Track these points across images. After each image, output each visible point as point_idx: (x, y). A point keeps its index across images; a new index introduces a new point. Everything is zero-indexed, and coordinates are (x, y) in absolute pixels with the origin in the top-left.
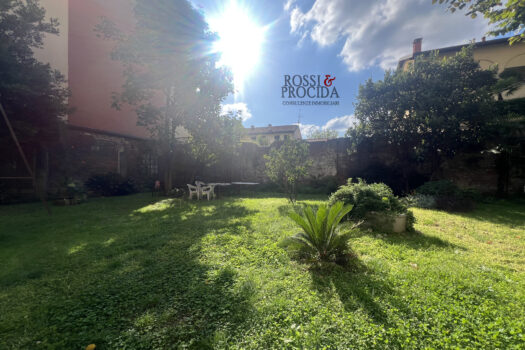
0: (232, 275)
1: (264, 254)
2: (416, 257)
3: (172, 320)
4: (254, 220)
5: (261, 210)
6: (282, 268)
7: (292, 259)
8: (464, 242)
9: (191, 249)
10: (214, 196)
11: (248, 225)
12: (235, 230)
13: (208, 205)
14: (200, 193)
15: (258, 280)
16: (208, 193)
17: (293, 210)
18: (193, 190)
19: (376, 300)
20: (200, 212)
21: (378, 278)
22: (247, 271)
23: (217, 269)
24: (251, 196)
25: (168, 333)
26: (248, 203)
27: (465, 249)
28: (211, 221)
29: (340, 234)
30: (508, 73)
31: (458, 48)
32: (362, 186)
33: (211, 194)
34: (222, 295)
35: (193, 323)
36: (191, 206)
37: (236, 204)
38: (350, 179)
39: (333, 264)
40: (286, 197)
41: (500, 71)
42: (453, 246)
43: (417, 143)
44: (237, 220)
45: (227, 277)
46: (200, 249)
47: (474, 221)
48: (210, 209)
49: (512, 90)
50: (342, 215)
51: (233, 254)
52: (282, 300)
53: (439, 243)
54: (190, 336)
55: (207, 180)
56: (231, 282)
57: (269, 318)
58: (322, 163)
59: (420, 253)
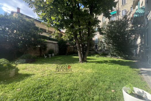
8: (34, 72)
27: (34, 75)
30: (41, 29)
31: (31, 18)
41: (40, 28)
42: (31, 75)
43: (19, 42)
49: (42, 33)
53: (27, 75)
59: (21, 82)
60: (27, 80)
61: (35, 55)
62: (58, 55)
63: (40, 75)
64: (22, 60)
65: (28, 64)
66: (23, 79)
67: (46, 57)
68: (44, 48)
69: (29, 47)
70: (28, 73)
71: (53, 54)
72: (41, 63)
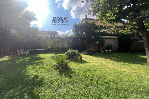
0: (38, 76)
1: (47, 69)
2: (81, 65)
3: (20, 90)
4: (44, 61)
5: (46, 57)
6: (52, 72)
7: (55, 70)
8: (90, 61)
9: (23, 72)
10: (29, 54)
11: (42, 62)
12: (38, 64)
13: (27, 57)
14: (23, 53)
15: (45, 76)
16: (26, 53)
17: (56, 57)
18: (20, 52)
19: (71, 74)
20: (24, 60)
21: (72, 70)
22: (42, 74)
23: (33, 75)
24: (43, 53)
25: (20, 92)
26: (42, 56)
27: (89, 63)
28: (29, 63)
29: (66, 62)
32: (72, 51)
33: (28, 53)
34: (35, 81)
35: (27, 89)
36: (20, 58)
37: (38, 56)
38: (70, 49)
39: (64, 69)
40: (54, 53)
41: (100, 26)
42: (88, 62)
43: (85, 40)
44: (38, 61)
45: (36, 76)
46: (26, 71)
47: (93, 57)
48: (28, 58)
49: (101, 30)
50: (67, 58)
51: (38, 71)
52: (51, 79)
53: (86, 62)
54: (27, 92)
55: (25, 49)
56: (38, 78)
57: (48, 83)
58: (64, 44)
59: (82, 64)
60: (85, 64)
61: (94, 50)
62: (117, 52)
63: (93, 64)
64: (85, 52)
65: (88, 56)
66: (83, 63)
67: (102, 52)
68: (102, 44)
69: (91, 43)
70: (86, 61)
71: (110, 50)
72: (97, 57)
